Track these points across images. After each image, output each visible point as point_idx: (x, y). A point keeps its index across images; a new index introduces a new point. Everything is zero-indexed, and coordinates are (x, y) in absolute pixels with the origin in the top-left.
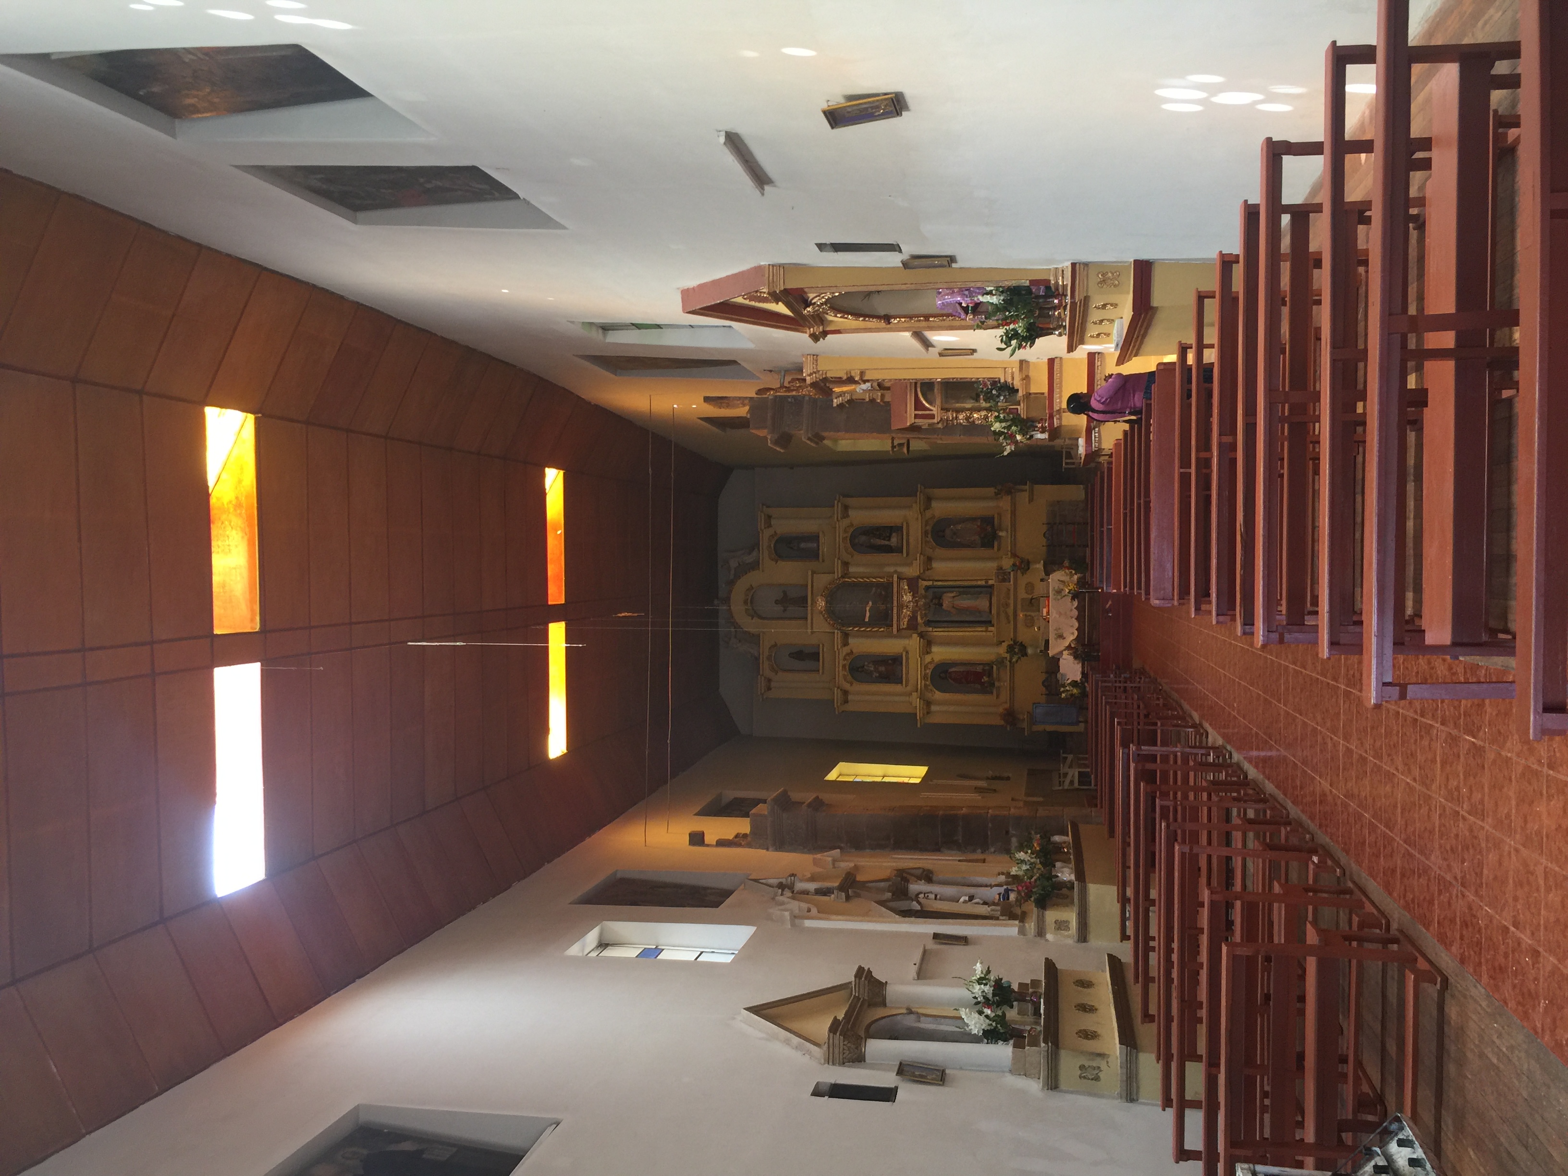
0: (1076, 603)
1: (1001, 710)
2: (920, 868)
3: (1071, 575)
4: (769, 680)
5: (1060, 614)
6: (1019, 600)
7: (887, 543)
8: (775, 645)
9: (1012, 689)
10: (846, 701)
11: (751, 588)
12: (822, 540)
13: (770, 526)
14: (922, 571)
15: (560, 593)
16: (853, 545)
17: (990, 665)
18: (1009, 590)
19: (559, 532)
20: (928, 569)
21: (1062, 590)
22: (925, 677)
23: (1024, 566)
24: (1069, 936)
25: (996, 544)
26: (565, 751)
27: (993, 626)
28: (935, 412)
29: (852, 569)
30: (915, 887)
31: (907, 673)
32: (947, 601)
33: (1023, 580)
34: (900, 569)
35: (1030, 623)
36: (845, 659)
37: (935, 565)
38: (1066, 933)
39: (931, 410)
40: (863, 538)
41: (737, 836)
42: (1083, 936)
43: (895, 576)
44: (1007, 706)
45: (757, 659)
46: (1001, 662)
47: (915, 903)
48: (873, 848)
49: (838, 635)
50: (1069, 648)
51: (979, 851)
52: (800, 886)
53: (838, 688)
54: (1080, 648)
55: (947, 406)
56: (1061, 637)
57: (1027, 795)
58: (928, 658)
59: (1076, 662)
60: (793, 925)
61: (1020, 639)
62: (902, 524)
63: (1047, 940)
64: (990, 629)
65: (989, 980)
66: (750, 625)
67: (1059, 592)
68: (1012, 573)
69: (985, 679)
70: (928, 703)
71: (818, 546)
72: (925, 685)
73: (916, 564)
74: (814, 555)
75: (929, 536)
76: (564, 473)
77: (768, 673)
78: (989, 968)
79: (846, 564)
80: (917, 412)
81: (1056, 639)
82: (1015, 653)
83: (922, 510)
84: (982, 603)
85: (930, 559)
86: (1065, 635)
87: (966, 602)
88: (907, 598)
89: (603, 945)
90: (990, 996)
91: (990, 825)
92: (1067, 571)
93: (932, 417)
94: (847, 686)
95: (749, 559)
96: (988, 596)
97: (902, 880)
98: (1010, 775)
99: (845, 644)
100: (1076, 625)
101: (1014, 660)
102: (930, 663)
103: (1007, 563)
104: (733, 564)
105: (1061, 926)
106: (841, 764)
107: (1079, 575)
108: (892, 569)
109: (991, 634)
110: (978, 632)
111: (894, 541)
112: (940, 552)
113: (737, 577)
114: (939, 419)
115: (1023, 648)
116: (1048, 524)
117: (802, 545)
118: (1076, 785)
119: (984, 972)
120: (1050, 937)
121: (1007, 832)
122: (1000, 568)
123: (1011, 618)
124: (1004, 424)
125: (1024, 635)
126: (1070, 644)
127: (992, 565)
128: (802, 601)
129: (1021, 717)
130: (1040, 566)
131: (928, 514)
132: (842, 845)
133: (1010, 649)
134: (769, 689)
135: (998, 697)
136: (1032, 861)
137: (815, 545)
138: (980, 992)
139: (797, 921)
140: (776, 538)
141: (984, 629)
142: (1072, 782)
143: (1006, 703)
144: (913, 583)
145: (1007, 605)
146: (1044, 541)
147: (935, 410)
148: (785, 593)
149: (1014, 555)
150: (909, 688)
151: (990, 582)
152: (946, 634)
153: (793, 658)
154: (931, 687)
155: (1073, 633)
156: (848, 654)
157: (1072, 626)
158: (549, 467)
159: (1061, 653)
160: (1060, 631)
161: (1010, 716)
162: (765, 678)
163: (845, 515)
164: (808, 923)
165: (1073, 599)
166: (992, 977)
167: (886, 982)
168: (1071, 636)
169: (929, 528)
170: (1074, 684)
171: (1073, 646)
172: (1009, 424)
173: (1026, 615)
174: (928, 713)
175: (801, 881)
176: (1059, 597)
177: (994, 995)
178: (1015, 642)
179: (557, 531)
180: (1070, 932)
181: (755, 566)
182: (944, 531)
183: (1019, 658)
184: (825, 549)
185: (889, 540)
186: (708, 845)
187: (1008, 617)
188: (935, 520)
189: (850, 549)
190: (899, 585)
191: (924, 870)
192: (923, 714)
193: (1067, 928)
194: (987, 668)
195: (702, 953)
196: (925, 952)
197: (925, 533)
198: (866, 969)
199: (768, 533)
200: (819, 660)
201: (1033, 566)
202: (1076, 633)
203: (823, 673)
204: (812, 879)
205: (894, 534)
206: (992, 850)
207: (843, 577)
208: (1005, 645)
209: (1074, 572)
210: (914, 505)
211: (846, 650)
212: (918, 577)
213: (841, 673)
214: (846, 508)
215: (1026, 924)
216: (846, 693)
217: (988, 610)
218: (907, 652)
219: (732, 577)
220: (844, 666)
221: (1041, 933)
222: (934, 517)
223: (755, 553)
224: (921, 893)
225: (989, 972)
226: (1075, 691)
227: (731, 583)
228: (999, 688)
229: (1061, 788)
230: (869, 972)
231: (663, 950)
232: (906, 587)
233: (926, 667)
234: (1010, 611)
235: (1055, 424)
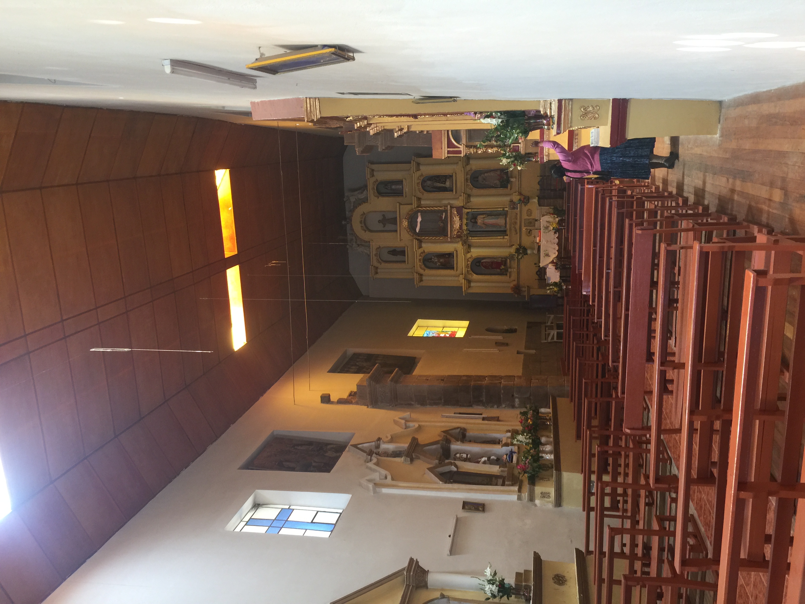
0: (557, 235)
1: (512, 285)
3: (554, 218)
4: (377, 268)
5: (547, 242)
6: (523, 221)
7: (443, 185)
9: (518, 273)
10: (421, 280)
11: (364, 214)
13: (373, 176)
14: (464, 204)
15: (234, 247)
16: (423, 187)
17: (506, 258)
18: (517, 214)
19: (230, 209)
20: (468, 202)
21: (549, 226)
22: (467, 266)
25: (509, 186)
26: (246, 342)
29: (423, 202)
30: (456, 446)
32: (480, 220)
33: (525, 209)
34: (452, 202)
37: (472, 199)
38: (548, 500)
39: (459, 148)
40: (429, 183)
41: (350, 395)
42: (558, 502)
43: (449, 207)
45: (369, 256)
46: (511, 257)
47: (453, 467)
49: (415, 242)
50: (552, 262)
51: (496, 406)
52: (384, 446)
53: (417, 273)
54: (559, 263)
55: (470, 144)
56: (547, 255)
58: (469, 255)
59: (556, 271)
60: (375, 492)
62: (453, 174)
63: (536, 505)
64: (506, 237)
65: (496, 580)
66: (364, 235)
67: (547, 228)
68: (519, 205)
69: (503, 267)
70: (469, 282)
71: (403, 187)
72: (467, 270)
73: (461, 198)
75: (469, 181)
76: (229, 170)
77: (376, 264)
78: (495, 571)
79: (419, 199)
80: (449, 149)
81: (544, 257)
82: (520, 253)
83: (464, 166)
84: (501, 221)
85: (469, 196)
86: (550, 254)
87: (491, 221)
88: (457, 219)
89: (257, 506)
92: (552, 216)
93: (460, 152)
94: (422, 271)
95: (362, 196)
96: (504, 216)
97: (446, 443)
98: (517, 327)
99: (420, 247)
100: (557, 248)
101: (520, 257)
102: (470, 258)
103: (516, 198)
104: (352, 199)
105: (544, 495)
106: (419, 320)
108: (446, 202)
109: (506, 240)
110: (498, 240)
111: (448, 184)
113: (355, 207)
114: (465, 154)
115: (525, 250)
116: (541, 176)
117: (393, 187)
121: (513, 396)
125: (526, 241)
127: (506, 199)
128: (394, 221)
129: (523, 289)
131: (468, 168)
132: (413, 403)
133: (517, 250)
134: (377, 273)
135: (510, 277)
137: (401, 187)
140: (377, 183)
142: (553, 338)
143: (515, 281)
144: (459, 210)
145: (516, 223)
146: (538, 187)
148: (384, 215)
149: (520, 194)
150: (459, 272)
151: (506, 209)
152: (480, 240)
153: (390, 254)
154: (471, 272)
155: (555, 253)
158: (217, 170)
159: (548, 264)
160: (547, 252)
161: (517, 289)
162: (374, 267)
163: (418, 169)
164: (385, 491)
165: (555, 233)
167: (428, 570)
169: (469, 176)
170: (555, 284)
171: (555, 261)
173: (527, 229)
176: (547, 231)
177: (499, 591)
181: (365, 200)
182: (477, 177)
185: (445, 184)
186: (333, 403)
187: (516, 231)
188: (472, 172)
189: (422, 190)
190: (451, 212)
191: (461, 428)
192: (467, 288)
193: (549, 497)
194: (504, 259)
195: (318, 512)
196: (457, 520)
198: (415, 559)
199: (372, 180)
200: (405, 256)
201: (531, 201)
205: (448, 180)
206: (504, 406)
207: (417, 207)
208: (514, 248)
211: (421, 250)
212: (463, 207)
214: (418, 164)
215: (523, 494)
216: (421, 275)
217: (505, 225)
219: (352, 207)
221: (532, 499)
223: (365, 192)
225: (495, 574)
226: (556, 289)
227: (352, 211)
229: (546, 341)
230: (417, 562)
231: (293, 510)
232: (456, 213)
233: (468, 261)
234: (518, 227)
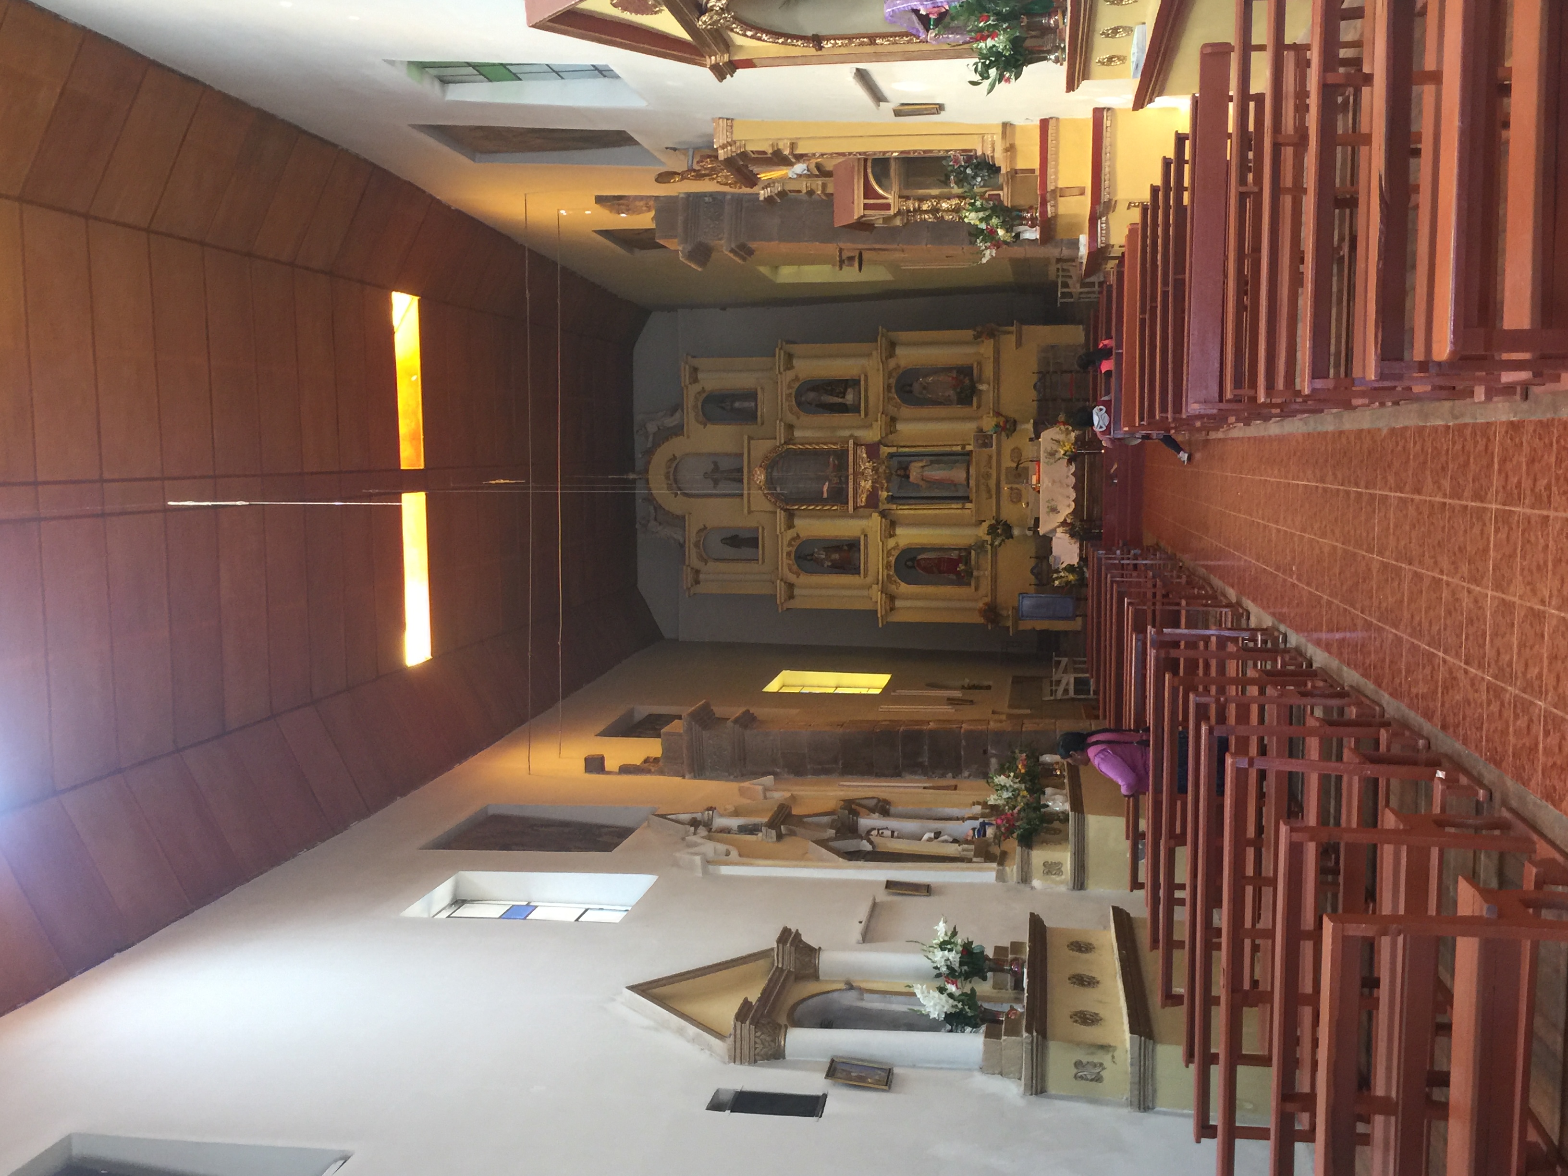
0: (1073, 468)
1: (980, 605)
2: (873, 798)
3: (1068, 433)
4: (697, 572)
5: (1054, 482)
6: (1003, 471)
7: (840, 400)
8: (705, 528)
9: (994, 579)
10: (791, 597)
11: (675, 457)
12: (760, 396)
13: (695, 380)
14: (884, 435)
15: (418, 456)
16: (799, 404)
17: (968, 550)
18: (990, 457)
19: (414, 378)
20: (891, 433)
21: (1056, 451)
22: (888, 566)
23: (1009, 426)
24: (1062, 882)
25: (975, 400)
26: (429, 657)
27: (971, 502)
28: (890, 201)
29: (797, 434)
30: (866, 822)
31: (866, 563)
32: (915, 471)
33: (1008, 445)
34: (858, 433)
35: (1016, 497)
36: (790, 545)
37: (900, 426)
38: (1058, 878)
39: (886, 198)
40: (812, 395)
41: (646, 761)
42: (1079, 882)
43: (851, 442)
44: (988, 599)
45: (682, 546)
46: (980, 546)
47: (865, 842)
48: (816, 773)
49: (781, 516)
50: (1064, 523)
51: (950, 774)
52: (720, 822)
53: (782, 580)
54: (1078, 523)
55: (906, 193)
56: (1054, 510)
57: (1011, 706)
58: (891, 543)
59: (1073, 541)
60: (705, 872)
61: (1004, 516)
62: (860, 377)
63: (1032, 888)
64: (968, 505)
65: (956, 944)
66: (674, 504)
67: (1052, 454)
68: (994, 436)
69: (961, 567)
70: (892, 598)
71: (756, 405)
72: (888, 575)
73: (877, 426)
74: (750, 416)
75: (893, 390)
76: (419, 301)
77: (695, 562)
78: (955, 928)
79: (790, 427)
80: (867, 201)
81: (1048, 513)
82: (998, 535)
83: (884, 359)
84: (958, 474)
85: (893, 420)
86: (1059, 508)
87: (937, 473)
88: (866, 466)
89: (458, 902)
90: (956, 966)
91: (964, 743)
92: (1062, 427)
93: (887, 207)
94: (792, 578)
95: (670, 422)
96: (965, 465)
97: (849, 813)
98: (991, 683)
99: (790, 526)
100: (1073, 495)
101: (996, 543)
102: (894, 548)
103: (989, 423)
104: (652, 428)
105: (1051, 869)
106: (784, 672)
107: (1077, 432)
108: (847, 433)
109: (969, 511)
110: (953, 510)
111: (850, 398)
112: (906, 411)
113: (656, 445)
114: (896, 210)
115: (1007, 529)
116: (1039, 373)
117: (737, 405)
118: (1071, 693)
119: (949, 934)
120: (1036, 883)
121: (985, 752)
122: (980, 430)
123: (994, 492)
124: (981, 215)
125: (1009, 512)
126: (1065, 520)
127: (970, 427)
128: (736, 475)
129: (1004, 613)
130: (1029, 426)
131: (892, 363)
132: (778, 770)
133: (992, 530)
134: (697, 582)
135: (977, 589)
136: (1016, 786)
137: (753, 404)
138: (943, 960)
139: (711, 868)
140: (704, 395)
141: (960, 506)
142: (1066, 691)
143: (987, 596)
144: (873, 450)
145: (988, 476)
146: (1033, 394)
147: (891, 197)
148: (715, 464)
149: (998, 414)
150: (870, 579)
151: (969, 448)
152: (912, 512)
153: (727, 544)
154: (896, 578)
155: (1069, 506)
156: (793, 539)
157: (1068, 497)
158: (397, 291)
159: (1054, 531)
160: (1053, 503)
161: (992, 612)
162: (692, 569)
163: (789, 366)
164: (725, 870)
165: (1070, 462)
166: (959, 940)
167: (820, 948)
168: (1066, 509)
169: (893, 381)
170: (1070, 568)
171: (1069, 521)
172: (987, 213)
173: (1011, 489)
174: (892, 609)
175: (722, 816)
176: (1052, 461)
177: (961, 964)
178: (998, 522)
179: (412, 376)
180: (1063, 877)
181: (678, 430)
182: (911, 385)
183: (1003, 540)
184: (764, 408)
185: (844, 397)
186: (609, 773)
187: (989, 491)
188: (901, 372)
189: (796, 408)
190: (855, 453)
191: (879, 800)
192: (886, 611)
193: (1059, 872)
194: (963, 554)
195: (586, 910)
196: (875, 905)
197: (889, 387)
198: (794, 930)
199: (694, 389)
200: (758, 547)
201: (1020, 427)
202: (1073, 505)
203: (763, 561)
204: (736, 813)
205: (849, 390)
206: (966, 774)
207: (785, 443)
208: (985, 525)
209: (1070, 428)
210: (874, 353)
211: (791, 533)
212: (880, 443)
213: (785, 563)
214: (790, 357)
215: (1007, 868)
216: (791, 586)
217: (965, 483)
218: (866, 536)
219: (649, 445)
220: (789, 554)
221: (1025, 878)
222: (898, 366)
223: (678, 415)
224: (874, 829)
225: (954, 933)
226: (1071, 577)
227: (649, 453)
228: (978, 578)
229: (1052, 698)
230: (798, 935)
231: (536, 907)
232: (865, 455)
233: (889, 553)
234: (992, 483)
235: (1049, 212)
